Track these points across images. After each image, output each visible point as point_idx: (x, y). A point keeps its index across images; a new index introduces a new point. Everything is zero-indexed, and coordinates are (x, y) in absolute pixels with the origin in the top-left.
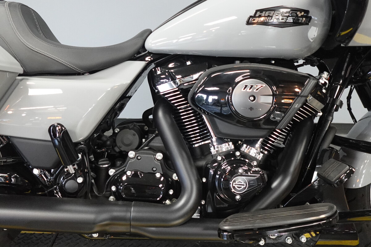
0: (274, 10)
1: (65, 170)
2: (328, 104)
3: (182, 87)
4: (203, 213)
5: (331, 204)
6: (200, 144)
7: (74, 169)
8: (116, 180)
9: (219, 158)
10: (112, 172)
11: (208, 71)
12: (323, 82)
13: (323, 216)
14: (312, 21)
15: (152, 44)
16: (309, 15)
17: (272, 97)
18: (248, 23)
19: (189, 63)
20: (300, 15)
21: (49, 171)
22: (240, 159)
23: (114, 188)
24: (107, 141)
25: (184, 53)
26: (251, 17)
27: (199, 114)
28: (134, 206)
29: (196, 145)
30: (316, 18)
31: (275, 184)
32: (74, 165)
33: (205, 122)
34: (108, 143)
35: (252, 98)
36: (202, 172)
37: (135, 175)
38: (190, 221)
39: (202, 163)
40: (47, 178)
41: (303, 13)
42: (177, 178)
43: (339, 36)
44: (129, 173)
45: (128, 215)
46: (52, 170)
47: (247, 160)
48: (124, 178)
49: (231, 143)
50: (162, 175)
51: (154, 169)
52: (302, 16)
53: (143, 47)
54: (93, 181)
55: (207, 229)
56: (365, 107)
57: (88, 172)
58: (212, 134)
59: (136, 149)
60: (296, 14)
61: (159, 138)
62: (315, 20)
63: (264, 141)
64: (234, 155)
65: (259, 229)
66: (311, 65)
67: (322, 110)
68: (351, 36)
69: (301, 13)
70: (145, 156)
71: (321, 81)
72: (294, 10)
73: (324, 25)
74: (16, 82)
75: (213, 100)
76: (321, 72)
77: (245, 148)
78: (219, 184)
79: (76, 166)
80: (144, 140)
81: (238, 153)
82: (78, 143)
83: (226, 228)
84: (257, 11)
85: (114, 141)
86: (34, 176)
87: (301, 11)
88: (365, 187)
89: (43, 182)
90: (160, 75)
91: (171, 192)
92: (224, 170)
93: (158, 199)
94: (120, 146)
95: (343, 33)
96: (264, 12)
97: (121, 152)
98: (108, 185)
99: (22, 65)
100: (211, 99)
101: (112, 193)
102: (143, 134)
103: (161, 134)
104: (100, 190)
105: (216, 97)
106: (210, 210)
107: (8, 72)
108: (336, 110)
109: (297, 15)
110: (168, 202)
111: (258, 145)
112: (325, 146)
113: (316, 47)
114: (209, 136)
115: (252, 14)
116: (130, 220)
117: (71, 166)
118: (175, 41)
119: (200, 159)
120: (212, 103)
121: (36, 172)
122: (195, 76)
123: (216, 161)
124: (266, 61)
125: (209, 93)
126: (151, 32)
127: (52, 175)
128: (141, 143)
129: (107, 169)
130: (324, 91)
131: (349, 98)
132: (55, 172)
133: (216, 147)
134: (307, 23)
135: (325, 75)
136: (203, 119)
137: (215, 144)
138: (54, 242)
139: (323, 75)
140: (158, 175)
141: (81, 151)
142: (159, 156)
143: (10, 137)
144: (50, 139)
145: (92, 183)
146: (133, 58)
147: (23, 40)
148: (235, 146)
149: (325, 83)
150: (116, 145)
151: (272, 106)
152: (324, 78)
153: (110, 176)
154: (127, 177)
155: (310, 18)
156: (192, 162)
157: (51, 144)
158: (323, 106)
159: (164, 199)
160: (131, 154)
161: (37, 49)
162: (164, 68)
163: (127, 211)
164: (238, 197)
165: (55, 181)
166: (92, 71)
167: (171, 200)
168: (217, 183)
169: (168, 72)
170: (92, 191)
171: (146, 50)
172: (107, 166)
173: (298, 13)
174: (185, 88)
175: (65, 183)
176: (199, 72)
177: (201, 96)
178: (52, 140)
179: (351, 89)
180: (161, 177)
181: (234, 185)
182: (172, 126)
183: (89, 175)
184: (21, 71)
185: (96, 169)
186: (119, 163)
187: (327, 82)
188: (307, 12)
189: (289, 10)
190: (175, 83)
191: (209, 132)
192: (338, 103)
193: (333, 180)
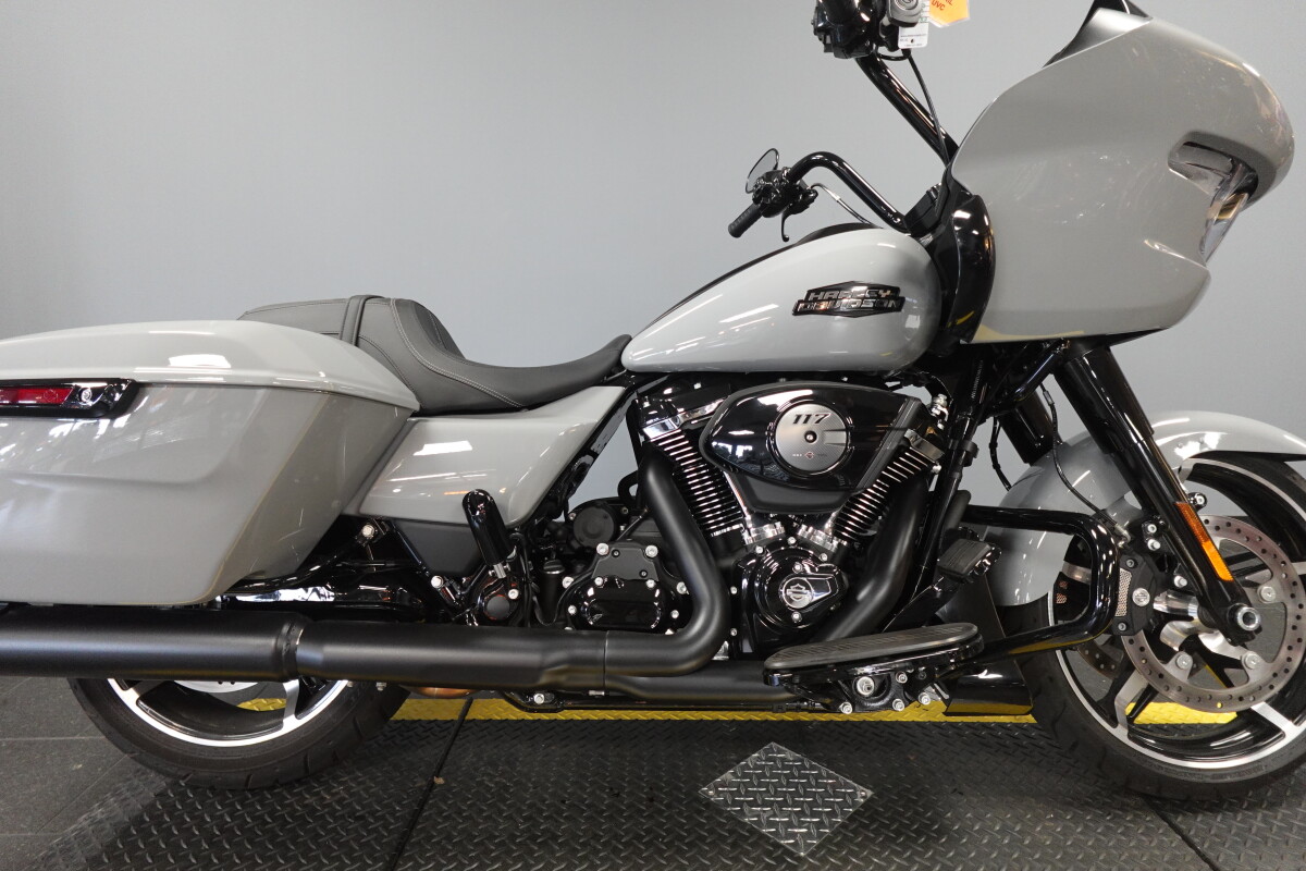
0: (840, 290)
1: (490, 573)
2: (952, 450)
3: (686, 427)
4: (735, 652)
5: (969, 624)
6: (725, 531)
7: (506, 570)
8: (576, 596)
9: (759, 550)
10: (567, 582)
11: (731, 397)
12: (938, 413)
13: (951, 640)
14: (905, 305)
15: (634, 357)
16: (901, 295)
17: (845, 433)
18: (796, 313)
19: (697, 386)
20: (883, 295)
21: (459, 581)
22: (796, 549)
23: (572, 610)
24: (558, 529)
25: (690, 369)
26: (800, 302)
27: (718, 470)
28: (610, 637)
29: (717, 533)
30: (915, 301)
31: (862, 595)
32: (504, 564)
33: (728, 484)
34: (560, 533)
35: (810, 437)
36: (729, 577)
37: (610, 584)
38: (707, 666)
39: (729, 562)
40: (454, 593)
41: (889, 292)
42: (685, 589)
43: (954, 325)
44: (599, 581)
45: (600, 653)
46: (464, 580)
47: (811, 552)
48: (591, 592)
49: (778, 524)
50: (658, 585)
51: (644, 574)
52: (888, 298)
53: (618, 364)
54: (535, 599)
55: (742, 679)
56: (1025, 462)
57: (527, 583)
58: (745, 509)
59: (611, 542)
60: (877, 293)
61: (651, 522)
62: (913, 304)
63: (840, 515)
64: (785, 543)
65: (838, 665)
66: (915, 385)
67: (941, 461)
68: (973, 325)
69: (885, 291)
70: (628, 550)
71: (934, 410)
72: (873, 288)
73: (929, 312)
74: (407, 426)
75: (746, 452)
76: (934, 395)
77: (804, 531)
78: (762, 598)
79: (507, 566)
80: (622, 528)
81: (792, 541)
82: (511, 530)
83: (778, 665)
84: (810, 292)
85: (571, 531)
86: (434, 590)
87: (885, 288)
88: (1037, 601)
89: (448, 602)
90: (649, 409)
91: (675, 615)
92: (769, 570)
93: (653, 626)
94: (580, 538)
95: (960, 321)
96: (822, 294)
97: (583, 548)
98: (560, 605)
99: (419, 398)
100: (740, 451)
101: (569, 620)
102: (620, 519)
103: (654, 514)
104: (547, 616)
105: (750, 448)
106: (747, 648)
107: (398, 407)
108: (968, 463)
109: (879, 296)
110: (669, 632)
111: (828, 525)
112: (952, 523)
113: (918, 348)
114: (740, 515)
115: (803, 298)
116: (603, 662)
117: (500, 565)
118: (668, 352)
119: (726, 556)
120: (741, 458)
121: (436, 582)
122: (709, 409)
123: (754, 555)
124: (834, 375)
125: (736, 441)
126: (631, 339)
127: (463, 588)
128: (617, 532)
129: (560, 578)
130: (940, 426)
131: (993, 445)
132: (469, 582)
133: (752, 530)
134: (898, 308)
135: (941, 399)
136: (725, 479)
137: (750, 525)
138: (456, 735)
139: (938, 401)
140: (651, 584)
141: (516, 542)
142: (652, 551)
143: (395, 519)
144: (465, 521)
145: (534, 602)
146: (602, 380)
147: (420, 357)
148: (786, 529)
149: (942, 413)
150: (574, 537)
151: (846, 448)
152: (940, 406)
153: (564, 589)
154: (596, 589)
155: (903, 299)
156: (713, 561)
157: (469, 530)
158: (940, 454)
159: (661, 629)
160: (602, 549)
161: (442, 371)
162: (655, 397)
163: (597, 647)
164: (796, 616)
165: (469, 600)
166: (533, 403)
167: (674, 629)
168: (757, 598)
169: (663, 403)
170: (533, 617)
171: (623, 368)
172: (557, 572)
173: (881, 292)
174: (692, 428)
175: (486, 604)
176: (714, 400)
177: (724, 448)
178: (471, 524)
179: (994, 428)
180: (654, 590)
181: (788, 593)
182: (671, 497)
183: (528, 588)
184: (416, 406)
185: (540, 577)
186: (579, 568)
187: (945, 411)
188: (895, 290)
189: (865, 288)
190: (675, 421)
191: (739, 508)
192: (969, 448)
193: (964, 571)
